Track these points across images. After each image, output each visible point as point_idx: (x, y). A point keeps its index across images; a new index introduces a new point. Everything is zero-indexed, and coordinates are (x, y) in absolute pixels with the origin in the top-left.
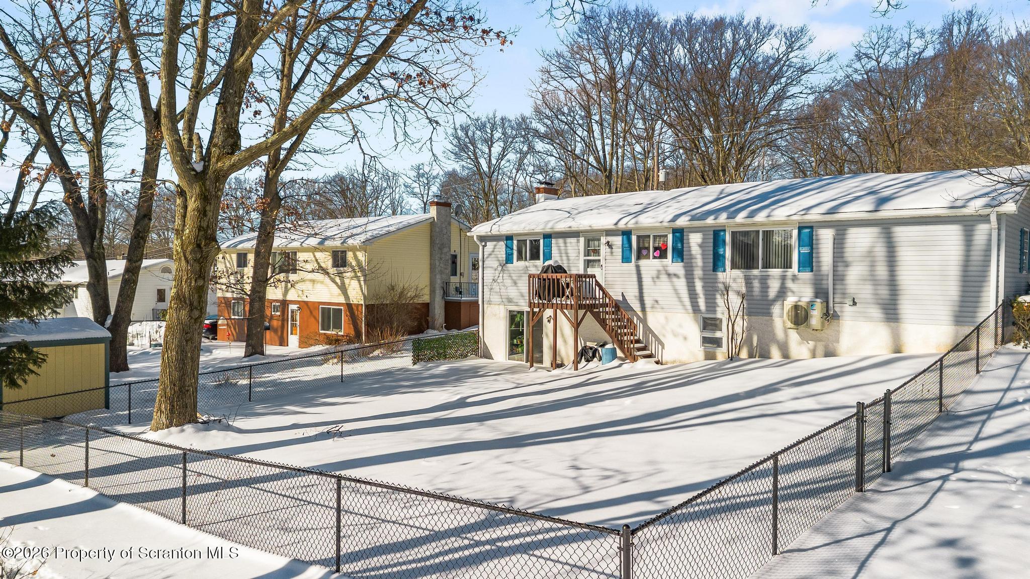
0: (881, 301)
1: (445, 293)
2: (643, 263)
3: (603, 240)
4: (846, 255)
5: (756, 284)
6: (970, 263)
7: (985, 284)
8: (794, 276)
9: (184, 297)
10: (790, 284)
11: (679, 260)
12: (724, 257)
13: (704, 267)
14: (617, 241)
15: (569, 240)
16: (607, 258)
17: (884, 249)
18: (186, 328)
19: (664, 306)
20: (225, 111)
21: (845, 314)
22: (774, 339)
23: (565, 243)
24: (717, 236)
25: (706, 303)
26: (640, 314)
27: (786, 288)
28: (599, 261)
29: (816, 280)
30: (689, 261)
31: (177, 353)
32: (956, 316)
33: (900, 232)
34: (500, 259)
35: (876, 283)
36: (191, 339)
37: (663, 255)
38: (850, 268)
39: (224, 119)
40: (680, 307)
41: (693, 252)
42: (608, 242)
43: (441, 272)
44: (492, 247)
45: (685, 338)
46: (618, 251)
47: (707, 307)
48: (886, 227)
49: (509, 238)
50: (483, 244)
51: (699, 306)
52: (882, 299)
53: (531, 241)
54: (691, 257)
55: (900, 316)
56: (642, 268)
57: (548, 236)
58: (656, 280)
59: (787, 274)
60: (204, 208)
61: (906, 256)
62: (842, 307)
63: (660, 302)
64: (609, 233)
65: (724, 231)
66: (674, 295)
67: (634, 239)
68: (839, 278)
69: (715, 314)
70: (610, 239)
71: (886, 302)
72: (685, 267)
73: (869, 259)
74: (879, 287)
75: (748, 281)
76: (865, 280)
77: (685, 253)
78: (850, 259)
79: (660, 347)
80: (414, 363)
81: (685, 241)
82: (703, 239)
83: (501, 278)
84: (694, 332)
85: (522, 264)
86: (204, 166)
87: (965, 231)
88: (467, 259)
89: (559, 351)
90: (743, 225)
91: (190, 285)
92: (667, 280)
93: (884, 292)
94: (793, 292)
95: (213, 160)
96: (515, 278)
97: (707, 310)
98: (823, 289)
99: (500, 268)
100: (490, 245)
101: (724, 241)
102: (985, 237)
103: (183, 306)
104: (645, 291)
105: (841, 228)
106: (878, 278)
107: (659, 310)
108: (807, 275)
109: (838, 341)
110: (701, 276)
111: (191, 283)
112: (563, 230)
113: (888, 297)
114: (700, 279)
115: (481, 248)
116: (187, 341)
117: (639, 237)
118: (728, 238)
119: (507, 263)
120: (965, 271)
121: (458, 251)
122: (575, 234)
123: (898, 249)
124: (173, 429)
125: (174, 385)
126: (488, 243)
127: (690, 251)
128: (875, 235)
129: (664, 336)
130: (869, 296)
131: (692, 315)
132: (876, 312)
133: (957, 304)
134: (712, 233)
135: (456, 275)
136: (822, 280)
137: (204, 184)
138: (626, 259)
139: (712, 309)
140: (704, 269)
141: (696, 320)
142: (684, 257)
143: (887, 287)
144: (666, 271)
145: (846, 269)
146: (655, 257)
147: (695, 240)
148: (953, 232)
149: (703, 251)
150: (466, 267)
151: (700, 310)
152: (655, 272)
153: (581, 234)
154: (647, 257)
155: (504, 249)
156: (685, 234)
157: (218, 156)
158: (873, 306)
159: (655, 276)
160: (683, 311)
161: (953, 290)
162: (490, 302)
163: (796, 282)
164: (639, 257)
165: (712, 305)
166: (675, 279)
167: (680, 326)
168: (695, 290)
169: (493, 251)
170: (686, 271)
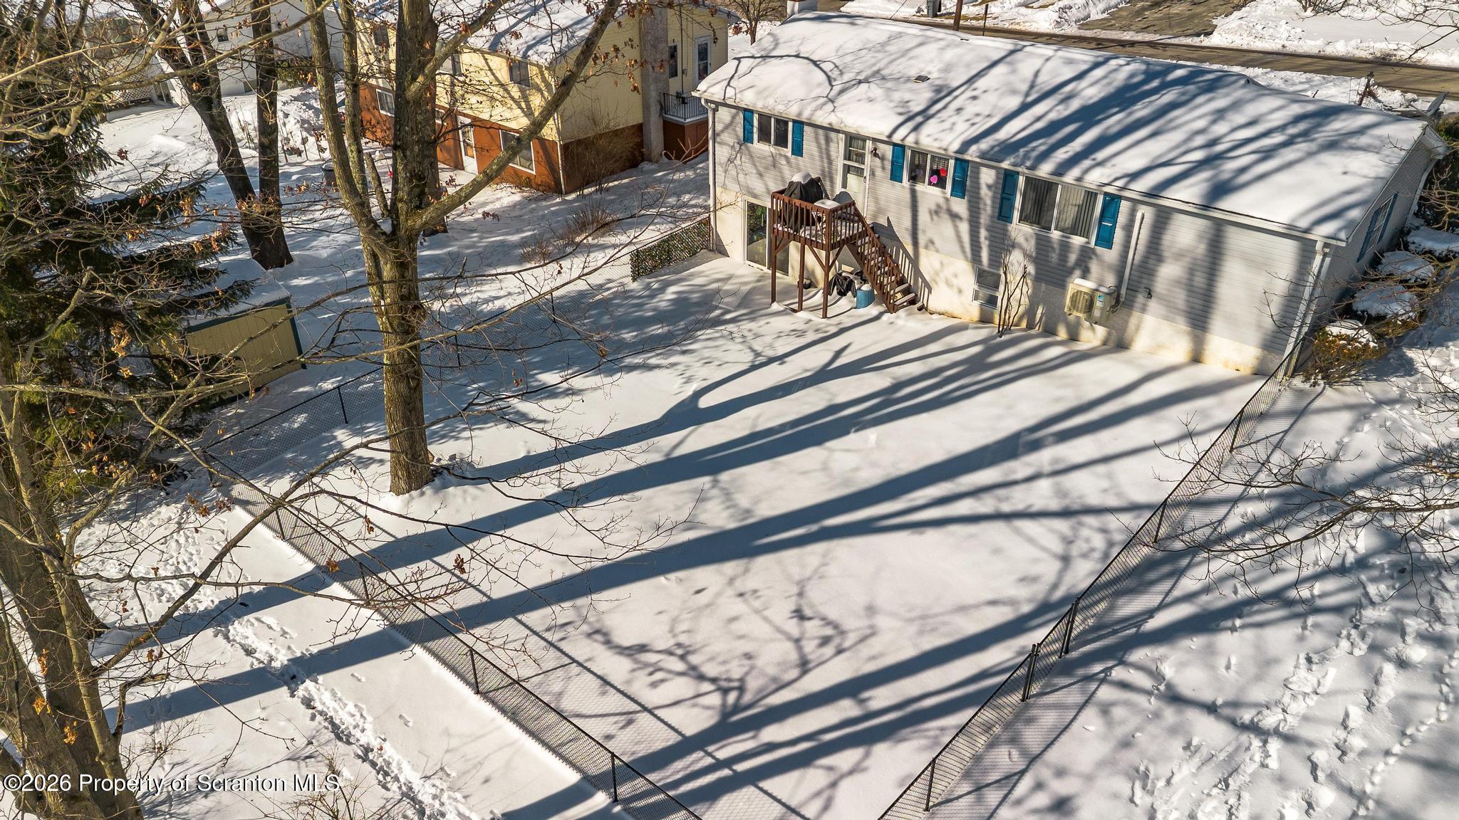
0: (1190, 310)
1: (664, 109)
2: (917, 186)
3: (870, 144)
11: (962, 195)
12: (1014, 206)
13: (992, 212)
14: (887, 153)
17: (1208, 253)
19: (940, 249)
20: (405, 156)
22: (1062, 319)
24: (1008, 176)
25: (990, 255)
26: (910, 249)
28: (862, 169)
30: (974, 200)
35: (1193, 289)
36: (414, 408)
37: (941, 183)
38: (1164, 265)
39: (406, 165)
41: (983, 192)
42: (876, 150)
43: (657, 80)
45: (959, 290)
46: (887, 166)
47: (989, 259)
49: (749, 112)
51: (980, 257)
53: (776, 121)
54: (978, 195)
55: (1210, 326)
56: (917, 194)
57: (799, 123)
58: (934, 215)
62: (1135, 296)
63: (937, 244)
64: (878, 141)
65: (1018, 173)
66: (955, 238)
67: (908, 154)
70: (878, 145)
71: (1195, 311)
72: (970, 207)
74: (1194, 294)
75: (1040, 241)
77: (969, 189)
79: (926, 290)
80: (634, 280)
81: (970, 176)
82: (996, 180)
83: (738, 159)
85: (765, 147)
86: (393, 224)
88: (690, 48)
92: (949, 220)
93: (1196, 301)
95: (402, 218)
97: (989, 264)
99: (737, 147)
100: (724, 112)
101: (1017, 185)
104: (919, 225)
107: (935, 253)
110: (987, 223)
112: (821, 125)
114: (985, 228)
116: (410, 412)
117: (913, 155)
118: (1021, 184)
119: (745, 141)
121: (678, 39)
123: (1224, 257)
124: (414, 493)
126: (720, 108)
127: (977, 189)
129: (934, 281)
131: (969, 263)
134: (1003, 172)
135: (676, 75)
138: (896, 176)
139: (995, 264)
142: (969, 193)
144: (945, 205)
146: (931, 183)
147: (986, 179)
149: (992, 194)
150: (690, 61)
153: (840, 134)
154: (923, 180)
156: (971, 165)
159: (933, 209)
162: (725, 187)
164: (912, 179)
165: (996, 260)
166: (957, 222)
167: (956, 275)
169: (730, 125)
170: (971, 213)
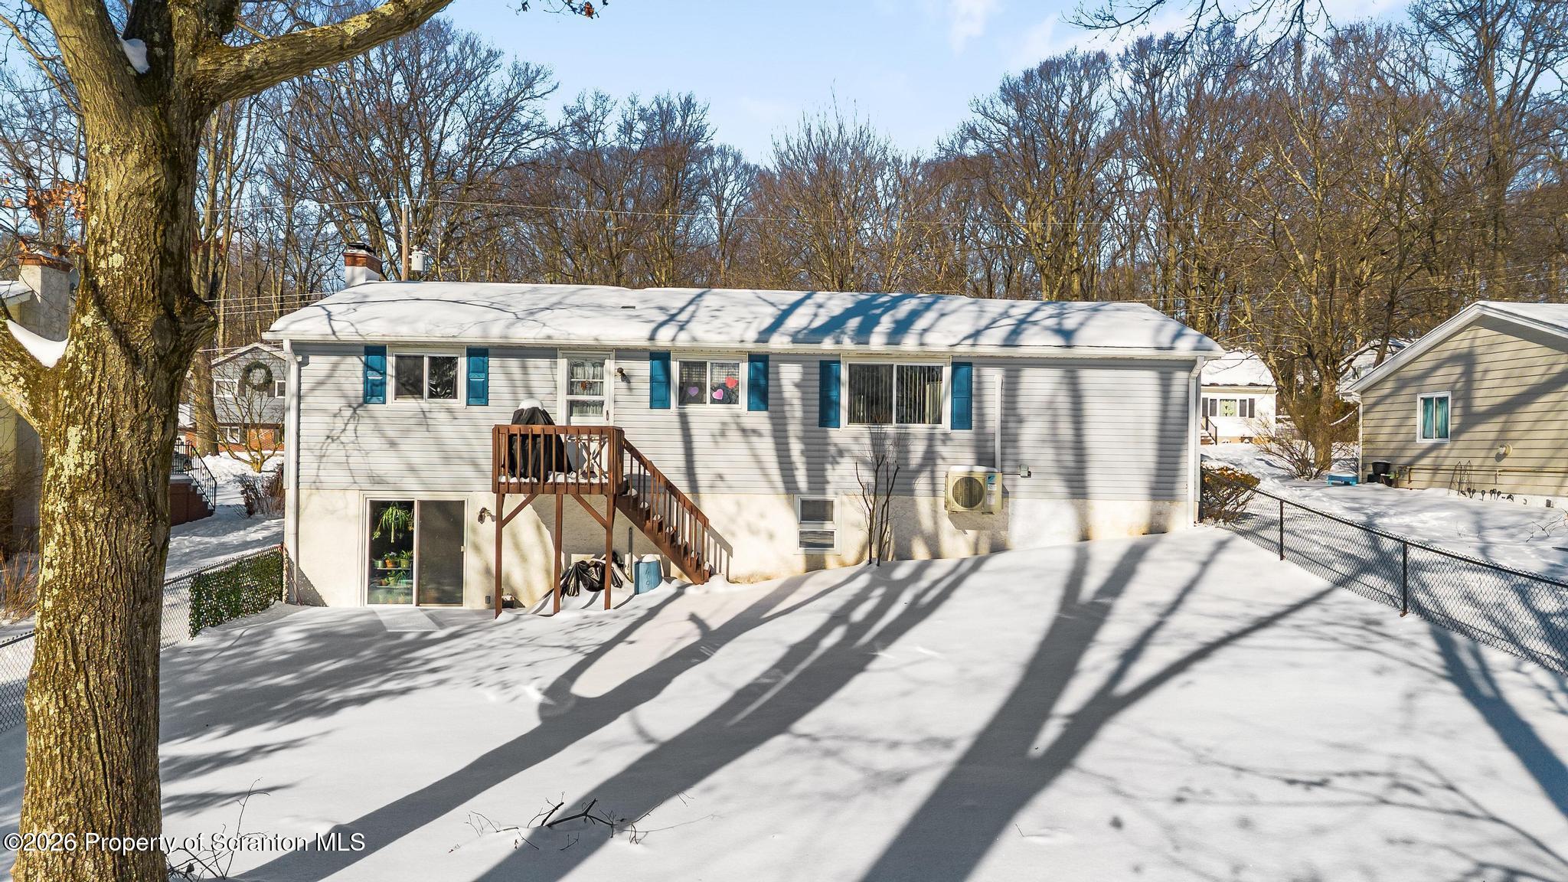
0: (1063, 471)
2: (692, 409)
3: (610, 365)
4: (1020, 405)
5: (889, 446)
6: (1168, 421)
7: (1184, 447)
8: (945, 434)
9: (129, 480)
10: (941, 449)
11: (762, 406)
12: (839, 404)
13: (804, 418)
14: (642, 369)
15: (532, 362)
16: (619, 398)
17: (1069, 399)
18: (143, 585)
19: (734, 484)
21: (1019, 489)
22: (916, 530)
23: (524, 368)
24: (827, 369)
25: (809, 476)
27: (933, 452)
28: (602, 404)
29: (978, 440)
30: (778, 408)
31: (121, 670)
32: (1152, 489)
33: (1090, 378)
34: (351, 393)
35: (1060, 444)
37: (729, 398)
38: (1025, 425)
40: (765, 484)
41: (787, 395)
42: (621, 371)
44: (328, 367)
45: (771, 536)
46: (643, 388)
47: (809, 482)
48: (1071, 369)
49: (374, 351)
50: (300, 359)
51: (795, 482)
52: (1066, 468)
53: (433, 360)
54: (782, 401)
55: (1090, 490)
56: (691, 419)
57: (479, 353)
58: (719, 439)
59: (936, 431)
60: (174, 194)
61: (1095, 408)
62: (1013, 480)
63: (727, 477)
64: (623, 353)
65: (839, 362)
66: (754, 465)
67: (675, 367)
68: (1010, 438)
69: (824, 494)
70: (626, 365)
71: (1073, 471)
72: (771, 418)
73: (1050, 412)
74: (1063, 451)
75: (877, 441)
76: (1044, 441)
77: (770, 395)
78: (1024, 412)
79: (724, 553)
80: (195, 633)
81: (770, 376)
82: (804, 374)
83: (350, 433)
84: (786, 523)
85: (410, 404)
87: (1162, 379)
89: (508, 577)
90: (878, 355)
91: (147, 440)
92: (740, 439)
93: (1068, 458)
94: (943, 459)
96: (391, 434)
97: (810, 489)
98: (987, 453)
99: (348, 413)
100: (319, 365)
101: (838, 379)
102: (1183, 388)
103: (128, 509)
104: (696, 458)
105: (1013, 368)
106: (1061, 438)
107: (725, 490)
108: (963, 435)
109: (1006, 528)
110: (800, 434)
111: (150, 432)
112: (532, 341)
113: (1072, 464)
114: (798, 438)
115: (294, 368)
117: (685, 365)
118: (844, 375)
119: (366, 402)
120: (1162, 430)
122: (548, 352)
123: (1086, 399)
125: (120, 782)
126: (312, 359)
127: (781, 392)
128: (1057, 380)
129: (733, 534)
130: (1050, 464)
131: (783, 497)
132: (1059, 487)
133: (1153, 472)
134: (818, 365)
136: (987, 441)
137: (164, 115)
138: (658, 401)
139: (818, 486)
140: (805, 422)
141: (791, 504)
142: (770, 402)
143: (1071, 452)
144: (738, 424)
145: (1018, 425)
146: (713, 401)
147: (789, 375)
148: (1147, 380)
149: (803, 393)
151: (798, 489)
152: (719, 426)
153: (559, 353)
154: (700, 400)
155: (360, 374)
156: (770, 363)
157: (197, 37)
158: (1054, 477)
159: (717, 432)
160: (769, 491)
161: (1149, 455)
162: (317, 485)
163: (949, 443)
164: (684, 400)
165: (818, 480)
166: (754, 439)
167: (762, 516)
168: (789, 456)
169: (329, 376)
170: (774, 424)
